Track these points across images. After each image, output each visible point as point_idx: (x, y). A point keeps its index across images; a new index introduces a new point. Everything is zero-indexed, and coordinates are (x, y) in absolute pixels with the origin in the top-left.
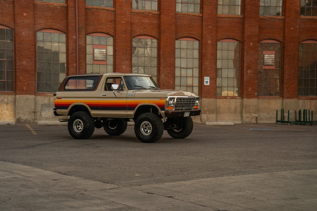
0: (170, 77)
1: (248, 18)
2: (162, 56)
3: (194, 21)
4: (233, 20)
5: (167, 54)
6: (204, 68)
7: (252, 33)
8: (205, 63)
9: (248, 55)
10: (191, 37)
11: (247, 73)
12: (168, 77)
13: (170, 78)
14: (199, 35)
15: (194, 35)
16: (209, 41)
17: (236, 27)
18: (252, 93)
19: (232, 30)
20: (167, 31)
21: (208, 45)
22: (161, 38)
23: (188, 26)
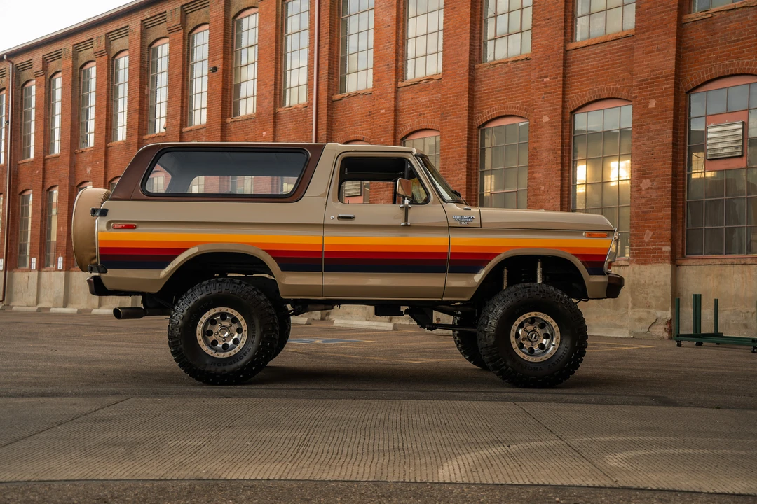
1: (644, 32)
3: (516, 74)
4: (613, 46)
6: (533, 189)
7: (653, 71)
8: (535, 175)
9: (644, 137)
10: (511, 114)
11: (640, 190)
14: (527, 105)
15: (516, 109)
16: (544, 117)
17: (620, 63)
18: (655, 249)
19: (608, 76)
21: (542, 128)
22: (441, 130)
23: (503, 90)
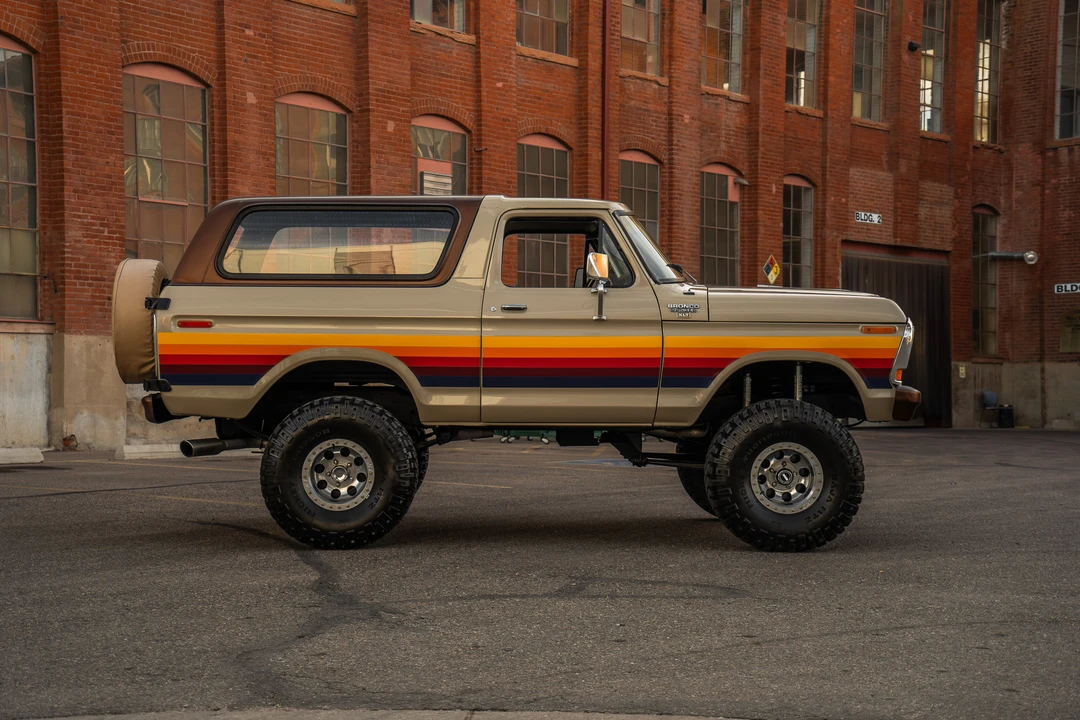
0: (106, 237)
1: (378, 22)
2: (68, 138)
4: (326, 19)
5: (90, 130)
7: (389, 81)
10: (178, 64)
12: (96, 236)
13: (108, 244)
14: (207, 60)
15: (189, 59)
16: (248, 94)
17: (335, 48)
19: (322, 62)
20: (86, 23)
21: (244, 111)
22: (62, 52)
23: (165, 15)
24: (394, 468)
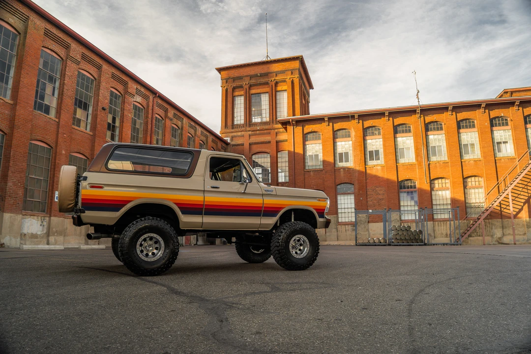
0: (19, 186)
1: (98, 137)
2: (12, 157)
3: (50, 124)
4: (85, 135)
5: (18, 156)
10: (44, 141)
12: (16, 185)
14: (53, 141)
15: (48, 140)
16: (63, 151)
17: (86, 142)
19: (82, 145)
20: (22, 128)
21: (61, 155)
22: (14, 135)
23: (43, 129)
24: (173, 245)
